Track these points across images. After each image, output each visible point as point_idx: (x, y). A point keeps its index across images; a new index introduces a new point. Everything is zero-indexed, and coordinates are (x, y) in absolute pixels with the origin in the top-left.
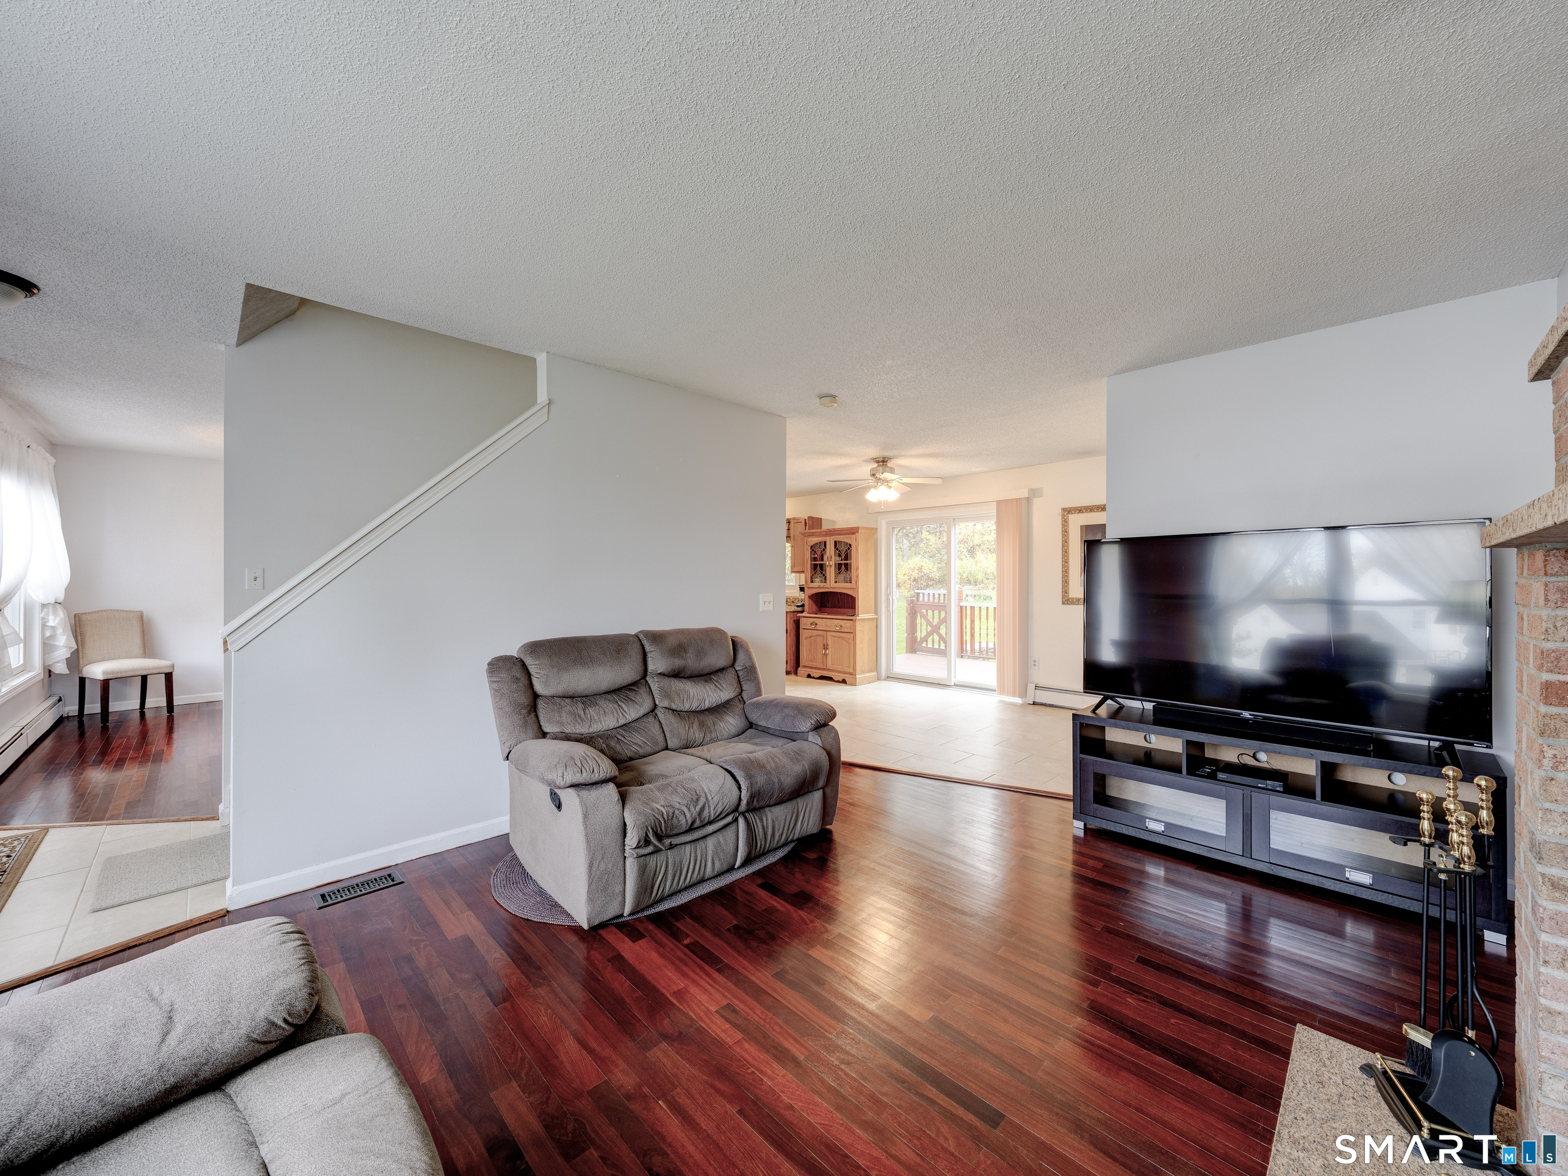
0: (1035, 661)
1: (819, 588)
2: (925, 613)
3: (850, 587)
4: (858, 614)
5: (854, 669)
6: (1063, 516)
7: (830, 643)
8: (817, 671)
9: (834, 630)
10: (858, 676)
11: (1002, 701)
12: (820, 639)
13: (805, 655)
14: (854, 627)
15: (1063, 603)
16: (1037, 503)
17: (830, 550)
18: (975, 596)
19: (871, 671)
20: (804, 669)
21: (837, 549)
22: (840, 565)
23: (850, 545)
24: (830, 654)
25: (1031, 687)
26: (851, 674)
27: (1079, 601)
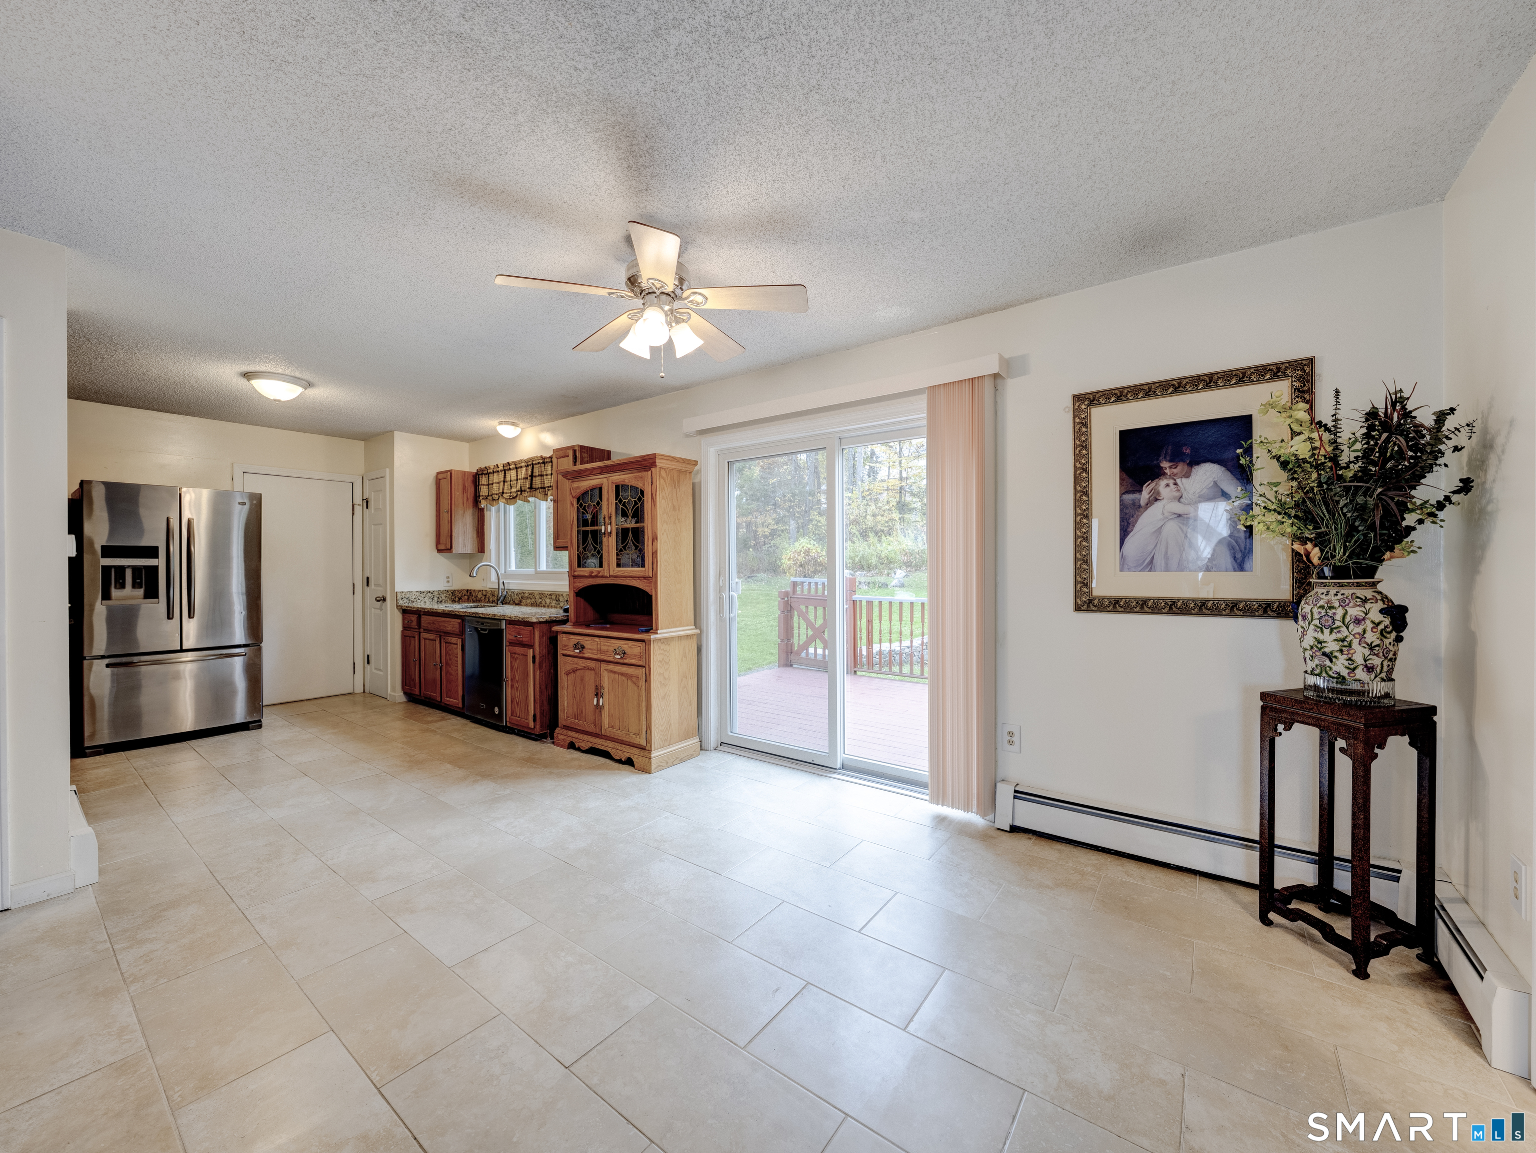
0: (1011, 734)
1: (590, 576)
2: (804, 610)
3: (642, 574)
4: (657, 629)
5: (648, 739)
6: (1076, 413)
7: (606, 683)
8: (586, 738)
9: (611, 659)
10: (654, 754)
11: (941, 821)
12: (589, 676)
13: (566, 704)
14: (647, 654)
15: (1078, 608)
16: (1013, 388)
17: (608, 506)
18: (869, 583)
19: (686, 737)
20: (565, 732)
21: (620, 501)
22: (625, 531)
23: (642, 492)
24: (606, 707)
25: (1005, 793)
26: (643, 749)
27: (1118, 605)
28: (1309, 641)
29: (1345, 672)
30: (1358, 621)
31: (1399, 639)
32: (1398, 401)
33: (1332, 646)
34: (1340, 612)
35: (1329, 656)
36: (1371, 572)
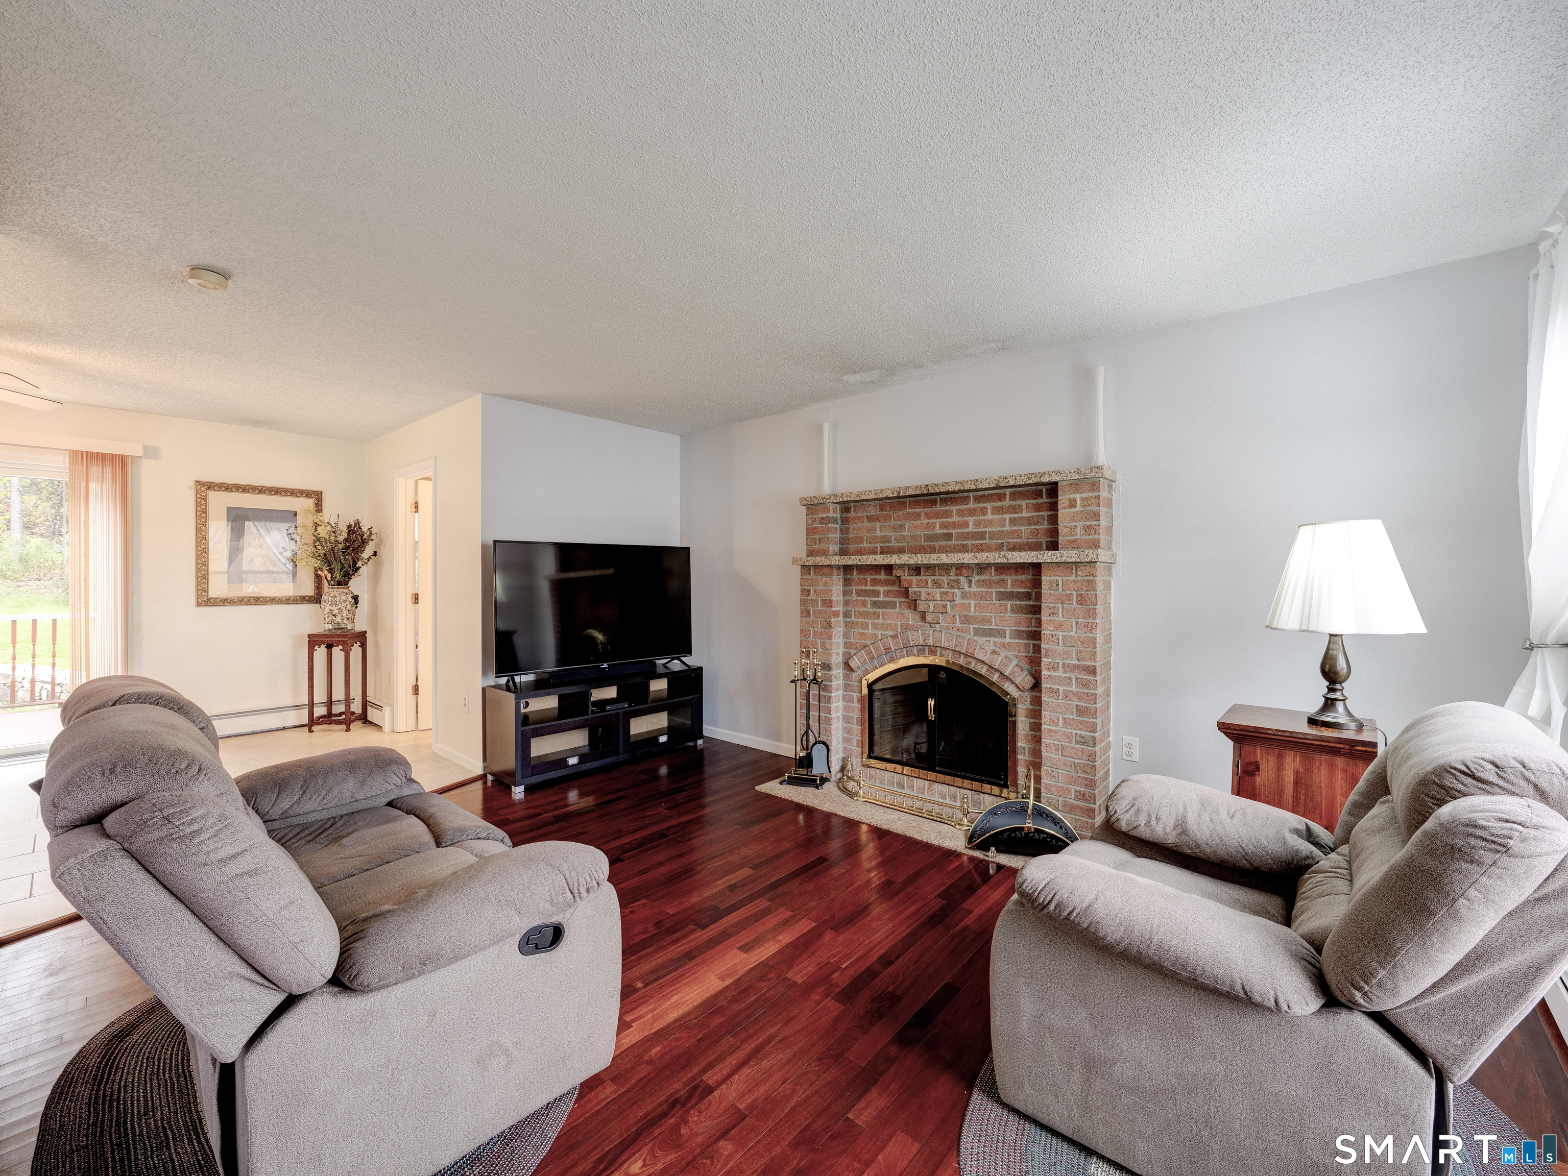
6: (198, 491)
15: (199, 605)
27: (225, 601)
28: (327, 610)
29: (340, 621)
30: (345, 601)
31: (356, 607)
32: (358, 523)
33: (336, 612)
34: (339, 598)
35: (334, 616)
36: (346, 583)
